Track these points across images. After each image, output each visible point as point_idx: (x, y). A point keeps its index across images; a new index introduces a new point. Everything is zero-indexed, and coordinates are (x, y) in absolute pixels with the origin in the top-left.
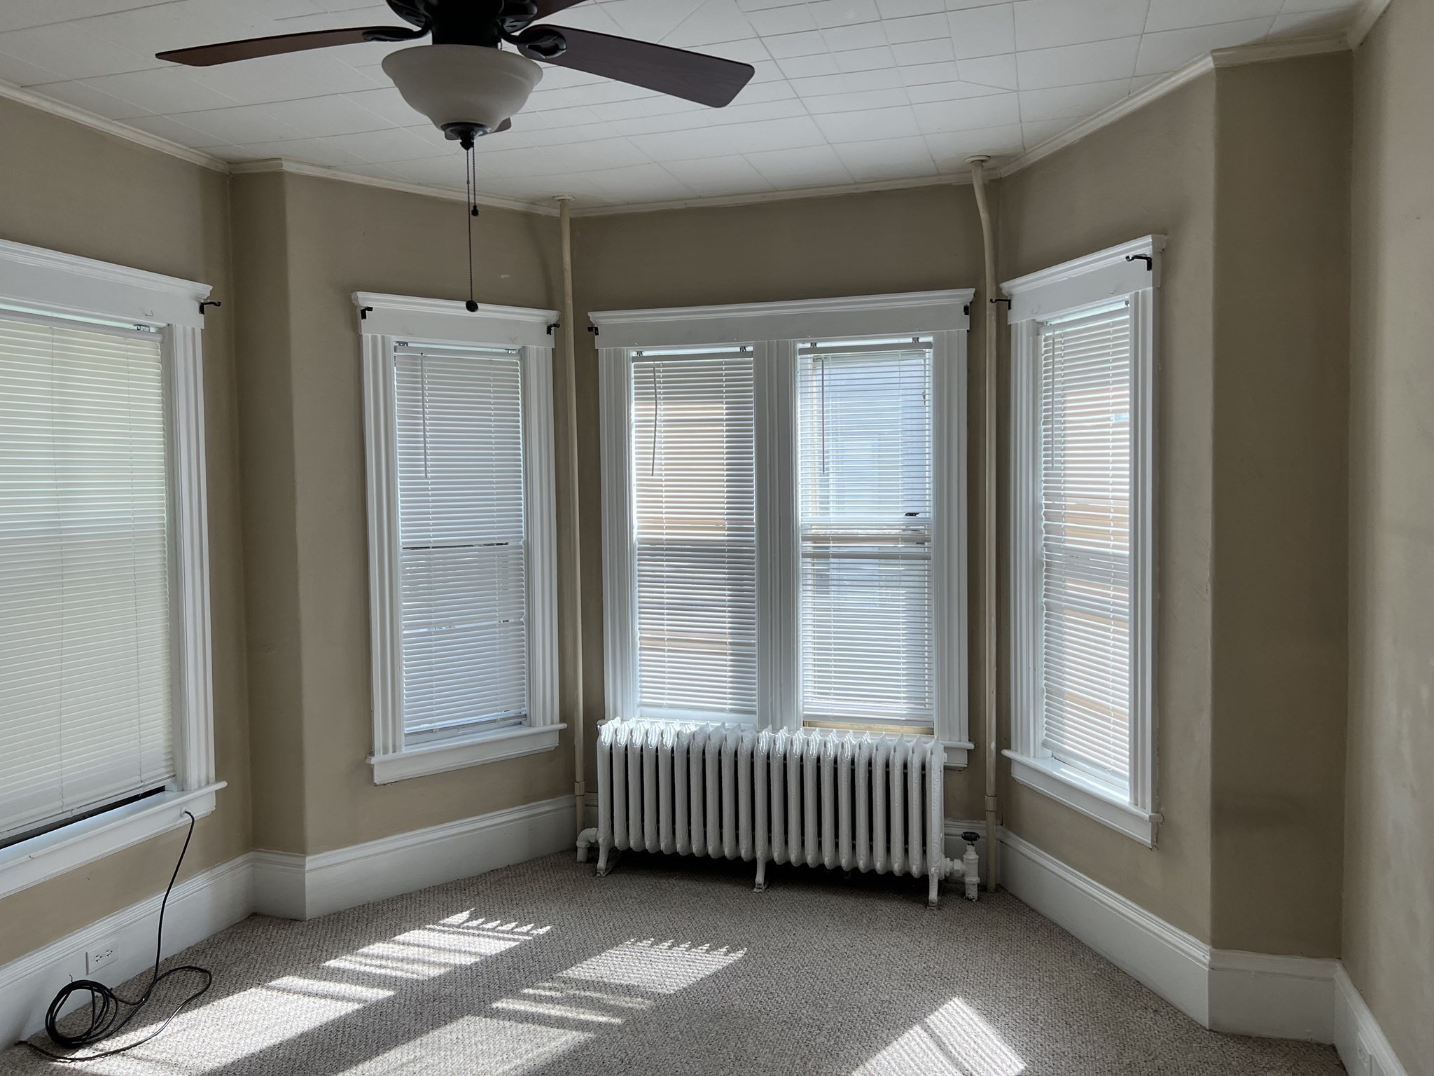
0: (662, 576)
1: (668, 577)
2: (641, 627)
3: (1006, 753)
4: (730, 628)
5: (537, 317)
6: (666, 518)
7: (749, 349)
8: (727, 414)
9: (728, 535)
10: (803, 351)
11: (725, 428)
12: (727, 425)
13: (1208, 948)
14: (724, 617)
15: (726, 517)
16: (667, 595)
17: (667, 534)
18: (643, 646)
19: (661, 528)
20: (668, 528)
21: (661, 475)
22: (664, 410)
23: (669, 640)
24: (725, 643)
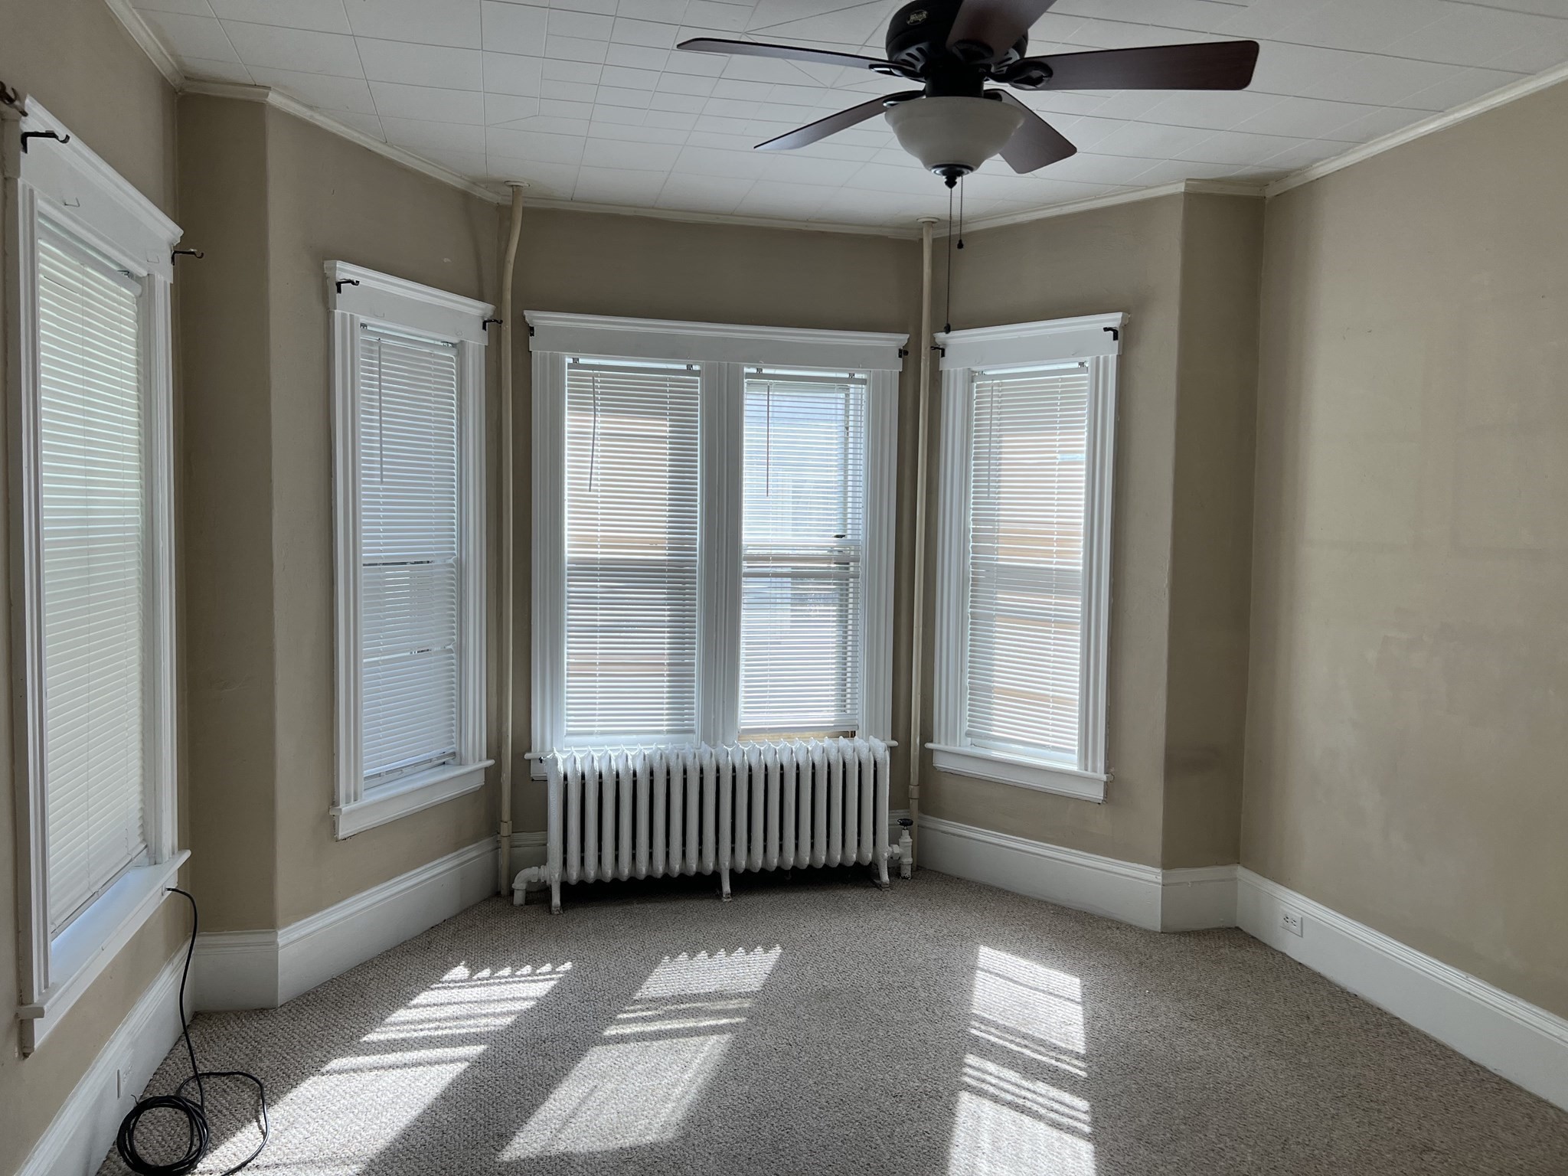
0: (596, 598)
1: (602, 598)
2: (571, 651)
3: (929, 745)
4: (669, 649)
5: (476, 309)
6: (601, 536)
7: (696, 368)
8: (671, 432)
9: (669, 555)
10: (749, 375)
11: (668, 446)
12: (670, 443)
13: (1159, 871)
14: (664, 638)
15: (667, 536)
16: (600, 617)
17: (602, 553)
18: (570, 672)
19: (595, 547)
20: (602, 547)
21: (597, 491)
22: (604, 423)
23: (601, 664)
24: (663, 664)
